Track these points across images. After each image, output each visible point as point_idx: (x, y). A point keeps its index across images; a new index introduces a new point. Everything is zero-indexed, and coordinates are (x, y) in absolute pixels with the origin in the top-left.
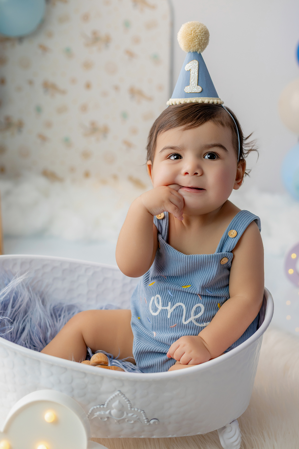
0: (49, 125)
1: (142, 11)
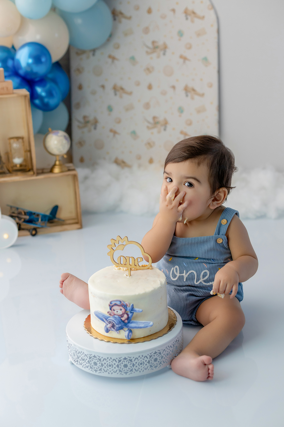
0: (119, 121)
1: (193, 21)
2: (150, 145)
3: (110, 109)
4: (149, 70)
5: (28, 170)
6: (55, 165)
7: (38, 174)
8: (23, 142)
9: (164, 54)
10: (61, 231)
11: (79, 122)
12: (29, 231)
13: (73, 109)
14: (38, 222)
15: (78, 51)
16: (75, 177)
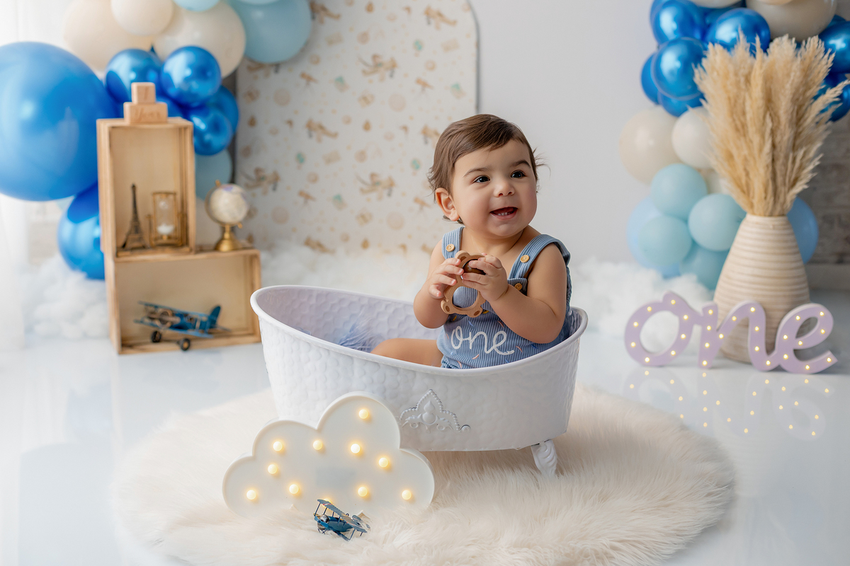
0: (314, 179)
1: (438, 28)
2: (364, 218)
3: (300, 159)
4: (366, 100)
5: (180, 244)
6: (222, 239)
7: (197, 252)
8: (175, 200)
9: (391, 76)
10: (227, 345)
11: (248, 177)
12: (178, 343)
13: (239, 157)
14: (194, 328)
15: (253, 63)
16: (253, 258)
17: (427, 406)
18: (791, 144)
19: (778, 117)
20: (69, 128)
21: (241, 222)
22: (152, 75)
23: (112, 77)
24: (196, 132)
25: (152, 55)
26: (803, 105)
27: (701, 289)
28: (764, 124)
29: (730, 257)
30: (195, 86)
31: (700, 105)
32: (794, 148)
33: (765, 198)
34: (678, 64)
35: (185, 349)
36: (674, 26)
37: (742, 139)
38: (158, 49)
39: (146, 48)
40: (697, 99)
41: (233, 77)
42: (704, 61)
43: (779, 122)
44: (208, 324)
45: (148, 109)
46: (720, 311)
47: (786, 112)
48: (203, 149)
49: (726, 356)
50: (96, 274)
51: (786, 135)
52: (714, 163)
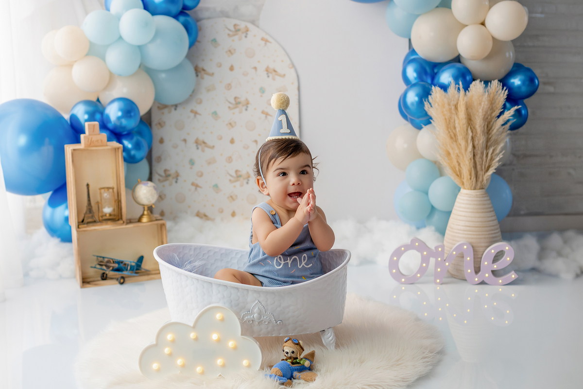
0: (201, 175)
1: (274, 79)
2: (232, 198)
3: (192, 162)
4: (231, 125)
5: (117, 219)
6: (143, 215)
7: (127, 223)
8: (113, 191)
9: (246, 110)
10: (148, 280)
11: (160, 175)
12: (117, 279)
13: (154, 163)
14: (127, 270)
15: (160, 105)
16: (162, 226)
17: (256, 310)
18: (484, 145)
19: (476, 130)
20: (47, 150)
21: (154, 204)
22: (98, 116)
23: (73, 118)
24: (125, 149)
25: (98, 103)
26: (491, 121)
27: (438, 235)
28: (467, 134)
29: (452, 215)
30: (124, 122)
31: (430, 123)
32: (487, 147)
33: (471, 179)
34: (416, 99)
35: (122, 284)
36: (415, 75)
37: (454, 143)
38: (101, 100)
39: (94, 99)
40: (428, 121)
41: (149, 113)
42: (430, 97)
43: (476, 132)
44: (135, 268)
45: (95, 138)
46: (446, 248)
47: (480, 126)
48: (130, 160)
49: (453, 276)
50: (67, 239)
51: (481, 140)
52: (439, 159)
